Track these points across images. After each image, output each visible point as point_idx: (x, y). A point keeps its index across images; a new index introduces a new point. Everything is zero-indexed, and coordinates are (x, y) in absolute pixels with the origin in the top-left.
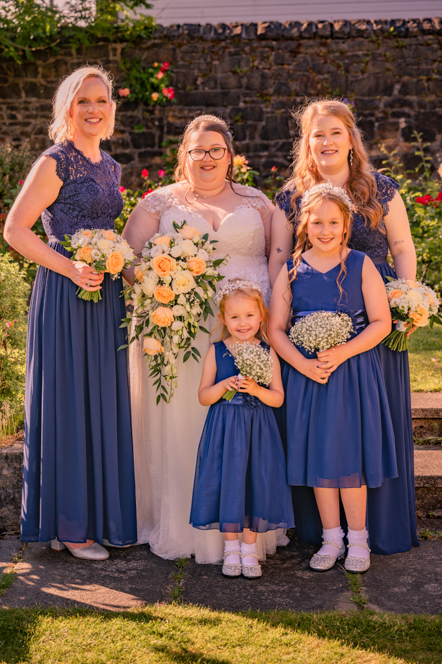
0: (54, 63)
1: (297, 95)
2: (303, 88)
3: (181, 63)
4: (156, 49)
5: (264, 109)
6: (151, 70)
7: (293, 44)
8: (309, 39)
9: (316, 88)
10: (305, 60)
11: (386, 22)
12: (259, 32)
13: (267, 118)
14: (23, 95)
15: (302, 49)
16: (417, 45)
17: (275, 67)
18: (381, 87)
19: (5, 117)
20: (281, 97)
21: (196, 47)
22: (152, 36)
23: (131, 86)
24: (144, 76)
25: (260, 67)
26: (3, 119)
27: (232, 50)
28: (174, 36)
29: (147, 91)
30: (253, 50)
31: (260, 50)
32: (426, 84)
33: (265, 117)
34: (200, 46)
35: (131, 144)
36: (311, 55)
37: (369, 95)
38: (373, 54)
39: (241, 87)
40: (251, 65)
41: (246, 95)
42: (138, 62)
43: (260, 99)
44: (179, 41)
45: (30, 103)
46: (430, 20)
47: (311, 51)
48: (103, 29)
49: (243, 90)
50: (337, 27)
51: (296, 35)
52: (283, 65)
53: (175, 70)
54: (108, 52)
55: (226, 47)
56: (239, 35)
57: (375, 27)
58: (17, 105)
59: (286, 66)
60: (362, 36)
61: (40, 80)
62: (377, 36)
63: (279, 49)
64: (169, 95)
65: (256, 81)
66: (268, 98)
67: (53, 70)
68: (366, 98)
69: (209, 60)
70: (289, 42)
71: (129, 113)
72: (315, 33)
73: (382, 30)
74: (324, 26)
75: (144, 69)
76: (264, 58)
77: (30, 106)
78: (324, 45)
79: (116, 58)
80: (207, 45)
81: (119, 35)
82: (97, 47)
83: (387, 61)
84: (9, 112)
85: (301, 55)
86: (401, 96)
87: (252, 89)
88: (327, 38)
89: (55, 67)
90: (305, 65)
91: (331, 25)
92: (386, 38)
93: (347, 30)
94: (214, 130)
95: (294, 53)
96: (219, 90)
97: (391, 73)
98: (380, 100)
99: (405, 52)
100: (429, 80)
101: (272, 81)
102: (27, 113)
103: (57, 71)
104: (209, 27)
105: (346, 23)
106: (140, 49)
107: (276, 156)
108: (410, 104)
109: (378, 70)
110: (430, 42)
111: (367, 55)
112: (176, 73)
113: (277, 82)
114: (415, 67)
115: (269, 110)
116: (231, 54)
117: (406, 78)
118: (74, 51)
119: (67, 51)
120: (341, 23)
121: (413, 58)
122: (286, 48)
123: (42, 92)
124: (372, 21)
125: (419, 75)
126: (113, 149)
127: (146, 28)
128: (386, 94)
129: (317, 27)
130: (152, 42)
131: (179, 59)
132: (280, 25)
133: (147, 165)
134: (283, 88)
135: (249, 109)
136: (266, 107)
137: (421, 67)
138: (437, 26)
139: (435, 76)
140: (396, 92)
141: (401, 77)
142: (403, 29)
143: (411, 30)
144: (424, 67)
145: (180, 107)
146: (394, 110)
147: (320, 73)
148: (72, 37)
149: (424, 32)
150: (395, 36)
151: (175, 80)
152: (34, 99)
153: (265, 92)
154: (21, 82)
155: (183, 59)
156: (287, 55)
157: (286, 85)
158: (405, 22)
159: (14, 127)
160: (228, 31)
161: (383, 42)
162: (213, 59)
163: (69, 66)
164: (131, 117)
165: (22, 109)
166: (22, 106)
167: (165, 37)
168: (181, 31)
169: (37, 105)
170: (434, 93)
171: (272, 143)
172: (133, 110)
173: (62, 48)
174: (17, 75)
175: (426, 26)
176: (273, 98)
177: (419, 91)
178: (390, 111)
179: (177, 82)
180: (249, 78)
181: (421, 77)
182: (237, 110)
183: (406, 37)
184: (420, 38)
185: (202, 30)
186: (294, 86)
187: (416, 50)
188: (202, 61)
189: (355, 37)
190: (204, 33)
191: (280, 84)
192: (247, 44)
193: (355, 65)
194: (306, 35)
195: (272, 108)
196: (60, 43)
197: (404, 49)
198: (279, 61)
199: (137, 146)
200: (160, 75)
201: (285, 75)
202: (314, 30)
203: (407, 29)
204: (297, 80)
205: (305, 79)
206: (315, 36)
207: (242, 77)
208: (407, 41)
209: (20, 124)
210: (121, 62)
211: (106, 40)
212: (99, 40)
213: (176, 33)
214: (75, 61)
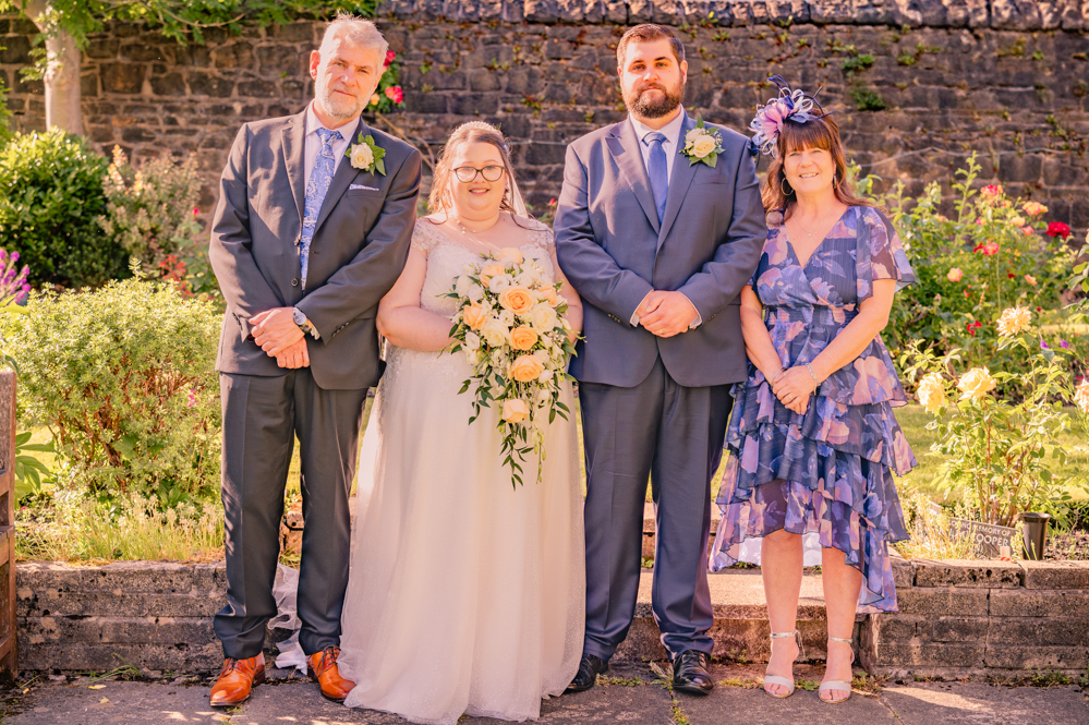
0: (233, 46)
1: (578, 102)
2: (587, 92)
3: (415, 52)
5: (532, 121)
7: (574, 32)
8: (596, 24)
9: (604, 93)
10: (590, 54)
11: (703, 5)
12: (527, 12)
13: (536, 133)
14: (188, 90)
15: (586, 39)
16: (745, 38)
17: (547, 63)
18: (696, 94)
19: (161, 121)
20: (555, 105)
21: (436, 30)
22: (374, 13)
25: (527, 61)
26: (157, 124)
27: (488, 36)
28: (406, 14)
30: (517, 38)
31: (528, 37)
32: (757, 93)
33: (532, 132)
34: (443, 29)
36: (599, 47)
39: (500, 89)
40: (515, 58)
41: (506, 100)
43: (525, 107)
44: (414, 21)
45: (197, 102)
46: (763, 5)
47: (598, 41)
49: (502, 93)
50: (635, 9)
51: (579, 18)
52: (559, 59)
53: (406, 62)
54: (311, 33)
55: (480, 33)
56: (498, 16)
57: (687, 12)
58: (178, 104)
59: (562, 61)
61: (212, 70)
62: (691, 24)
63: (554, 37)
64: (394, 97)
65: (521, 81)
66: (537, 105)
67: (233, 56)
69: (455, 49)
70: (568, 27)
72: (604, 17)
73: (698, 17)
74: (617, 8)
76: (533, 50)
77: (198, 107)
80: (452, 28)
81: (328, 9)
82: (295, 26)
83: (704, 59)
84: (167, 114)
85: (584, 47)
86: (723, 109)
87: (514, 93)
88: (621, 25)
89: (235, 53)
90: (589, 60)
91: (627, 6)
92: (702, 26)
93: (649, 12)
94: (488, 141)
95: (576, 43)
96: (468, 92)
97: (708, 76)
99: (729, 47)
100: (762, 87)
101: (543, 81)
102: (193, 116)
103: (237, 58)
104: (456, 3)
105: (648, 5)
107: (547, 187)
108: (734, 120)
110: (763, 34)
112: (408, 66)
113: (550, 83)
114: (743, 68)
115: (538, 122)
116: (487, 43)
117: (729, 84)
119: (253, 29)
120: (640, 5)
121: (740, 56)
122: (563, 36)
123: (215, 87)
124: (684, 2)
125: (748, 80)
127: (367, 1)
128: (702, 105)
129: (607, 9)
131: (412, 47)
132: (556, 3)
134: (559, 92)
135: (510, 120)
136: (535, 118)
137: (750, 68)
138: (774, 13)
140: (716, 102)
141: (722, 81)
142: (727, 15)
143: (737, 17)
144: (755, 68)
145: (413, 114)
147: (610, 72)
148: (261, 11)
149: (755, 21)
150: (715, 25)
151: (406, 75)
152: (203, 97)
153: (533, 96)
154: (185, 72)
155: (418, 47)
156: (565, 46)
157: (563, 87)
158: (728, 6)
159: (173, 136)
160: (482, 10)
161: (699, 32)
162: (460, 48)
163: (254, 52)
165: (186, 110)
166: (186, 106)
167: (394, 14)
168: (416, 7)
169: (208, 105)
171: (542, 168)
173: (245, 25)
174: (180, 62)
175: (758, 12)
176: (544, 105)
177: (748, 102)
179: (409, 79)
180: (511, 76)
181: (751, 83)
183: (730, 26)
184: (749, 27)
185: (445, 7)
186: (574, 90)
187: (743, 44)
188: (445, 50)
190: (449, 12)
191: (555, 86)
192: (508, 28)
194: (589, 19)
195: (543, 120)
196: (244, 18)
197: (727, 43)
198: (554, 55)
201: (561, 73)
202: (603, 12)
203: (732, 16)
204: (578, 81)
205: (590, 81)
206: (603, 21)
207: (501, 75)
208: (732, 32)
209: (181, 131)
211: (309, 16)
212: (298, 15)
213: (409, 11)
214: (264, 44)
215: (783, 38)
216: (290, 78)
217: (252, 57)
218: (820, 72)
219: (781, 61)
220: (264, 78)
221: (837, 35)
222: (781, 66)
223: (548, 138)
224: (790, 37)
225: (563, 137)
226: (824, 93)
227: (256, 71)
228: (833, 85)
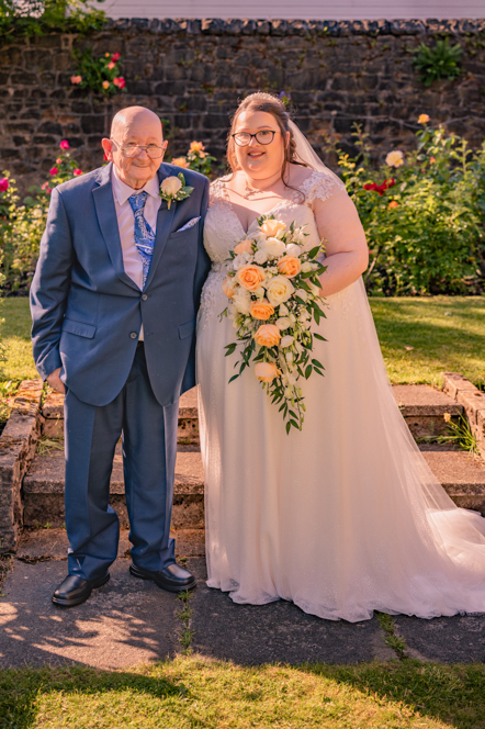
0: (8, 50)
1: (238, 87)
2: (243, 80)
3: (130, 54)
4: (106, 41)
5: (208, 100)
6: (102, 60)
7: (235, 40)
8: (250, 35)
9: (255, 81)
10: (246, 55)
11: (319, 22)
12: (204, 27)
13: (210, 107)
15: (243, 45)
16: (348, 44)
17: (217, 61)
18: (316, 82)
20: (223, 89)
21: (143, 40)
22: (102, 28)
23: (82, 74)
24: (95, 66)
25: (204, 60)
27: (178, 43)
28: (123, 29)
29: (97, 79)
30: (197, 44)
31: (204, 44)
32: (356, 80)
33: (208, 106)
34: (148, 39)
35: (81, 129)
36: (251, 51)
37: (304, 88)
38: (308, 52)
39: (185, 78)
40: (196, 58)
41: (190, 86)
42: (89, 52)
43: (203, 90)
46: (359, 22)
47: (251, 46)
48: (56, 20)
49: (187, 81)
50: (275, 25)
51: (238, 31)
52: (225, 58)
53: (124, 61)
54: (60, 42)
55: (172, 41)
56: (185, 30)
57: (310, 27)
59: (228, 60)
60: (298, 35)
62: (312, 35)
63: (221, 44)
64: (120, 85)
65: (200, 73)
66: (211, 89)
67: (7, 57)
68: (302, 92)
69: (156, 52)
70: (231, 38)
71: (80, 100)
72: (255, 31)
73: (317, 30)
74: (263, 25)
75: (94, 58)
76: (208, 52)
78: (263, 41)
79: (67, 48)
80: (154, 38)
81: (71, 26)
82: (49, 37)
83: (320, 58)
85: (242, 51)
86: (332, 91)
87: (196, 81)
88: (266, 35)
89: (9, 55)
90: (245, 59)
91: (270, 24)
92: (319, 36)
93: (284, 28)
95: (236, 48)
96: (165, 81)
97: (323, 69)
98: (314, 94)
99: (337, 50)
100: (358, 76)
101: (214, 74)
103: (11, 58)
104: (156, 20)
105: (283, 22)
106: (91, 40)
107: (218, 143)
108: (340, 98)
109: (312, 66)
110: (360, 42)
111: (303, 52)
112: (125, 63)
113: (219, 74)
114: (346, 64)
115: (212, 100)
116: (177, 48)
117: (338, 75)
118: (27, 40)
119: (21, 39)
120: (279, 22)
121: (345, 56)
122: (228, 43)
124: (307, 21)
125: (350, 72)
126: (64, 133)
127: (97, 20)
128: (319, 89)
129: (257, 25)
130: (102, 33)
131: (127, 50)
132: (223, 22)
133: (96, 149)
134: (226, 80)
135: (193, 99)
136: (209, 97)
137: (351, 64)
138: (366, 28)
139: (364, 73)
140: (328, 87)
141: (333, 73)
142: (335, 29)
143: (342, 30)
144: (354, 64)
145: (129, 95)
146: (328, 103)
147: (259, 67)
148: (26, 26)
149: (354, 33)
150: (328, 36)
151: (124, 70)
153: (208, 83)
155: (131, 51)
156: (229, 50)
157: (228, 77)
158: (336, 23)
160: (174, 26)
161: (317, 41)
162: (159, 52)
163: (22, 54)
164: (82, 103)
167: (115, 29)
168: (130, 24)
170: (363, 88)
171: (215, 131)
172: (84, 97)
173: (15, 36)
175: (357, 27)
176: (216, 89)
177: (350, 87)
178: (323, 104)
179: (126, 72)
180: (194, 70)
181: (352, 74)
182: (183, 100)
183: (338, 36)
184: (351, 38)
185: (149, 24)
186: (236, 79)
187: (347, 49)
188: (149, 53)
189: (291, 35)
190: (152, 27)
191: (223, 77)
192: (192, 39)
193: (292, 61)
194: (246, 32)
195: (215, 98)
196: (14, 31)
197: (336, 48)
198: (222, 55)
199: (87, 131)
200: (112, 66)
201: (227, 68)
202: (254, 27)
203: (339, 30)
204: (238, 73)
205: (246, 73)
206: (255, 33)
207: (187, 69)
208: (339, 41)
210: (72, 52)
211: (58, 30)
212: (52, 30)
213: (125, 27)
214: (29, 49)
215: (373, 44)
216: (46, 72)
217: (21, 58)
218: (396, 66)
219: (371, 59)
220: (29, 72)
221: (408, 42)
222: (371, 63)
223: (218, 111)
224: (378, 44)
225: (228, 110)
226: (400, 80)
227: (23, 67)
228: (405, 75)
